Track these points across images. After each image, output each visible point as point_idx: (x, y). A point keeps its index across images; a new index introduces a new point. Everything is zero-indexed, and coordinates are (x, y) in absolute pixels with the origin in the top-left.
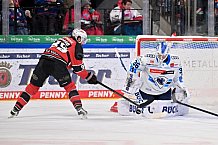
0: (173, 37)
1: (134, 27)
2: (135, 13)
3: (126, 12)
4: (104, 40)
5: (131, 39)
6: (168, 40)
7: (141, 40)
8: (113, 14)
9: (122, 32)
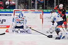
0: (25, 10)
1: (13, 7)
2: (13, 3)
3: (10, 2)
4: (4, 10)
5: (12, 10)
6: (23, 11)
7: (15, 10)
8: (6, 3)
9: (9, 8)
